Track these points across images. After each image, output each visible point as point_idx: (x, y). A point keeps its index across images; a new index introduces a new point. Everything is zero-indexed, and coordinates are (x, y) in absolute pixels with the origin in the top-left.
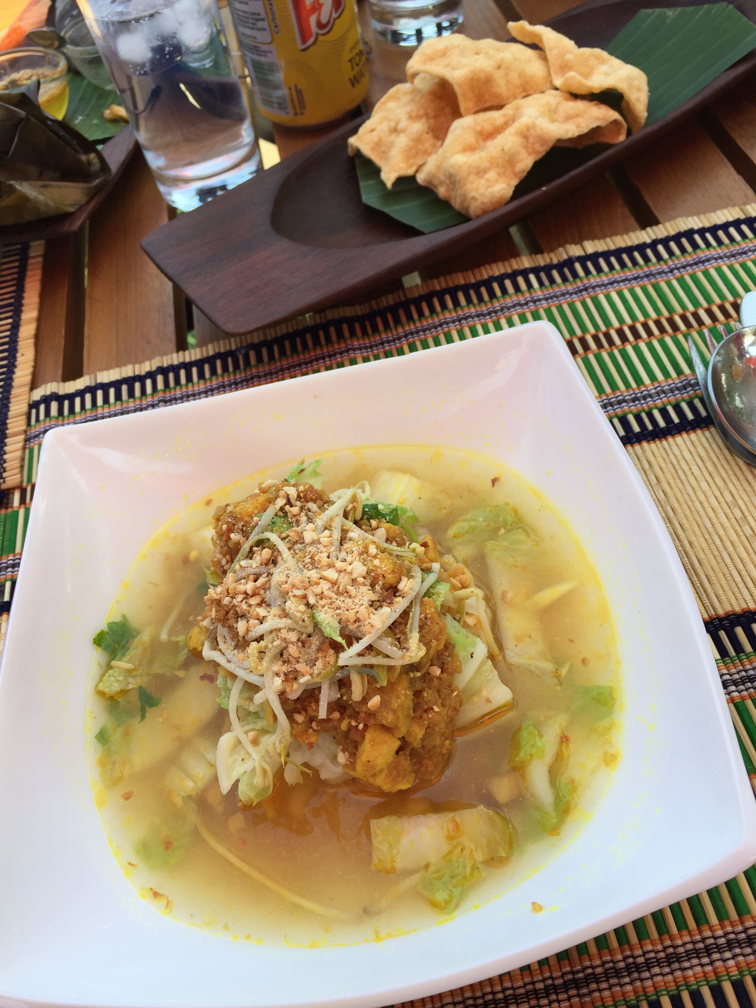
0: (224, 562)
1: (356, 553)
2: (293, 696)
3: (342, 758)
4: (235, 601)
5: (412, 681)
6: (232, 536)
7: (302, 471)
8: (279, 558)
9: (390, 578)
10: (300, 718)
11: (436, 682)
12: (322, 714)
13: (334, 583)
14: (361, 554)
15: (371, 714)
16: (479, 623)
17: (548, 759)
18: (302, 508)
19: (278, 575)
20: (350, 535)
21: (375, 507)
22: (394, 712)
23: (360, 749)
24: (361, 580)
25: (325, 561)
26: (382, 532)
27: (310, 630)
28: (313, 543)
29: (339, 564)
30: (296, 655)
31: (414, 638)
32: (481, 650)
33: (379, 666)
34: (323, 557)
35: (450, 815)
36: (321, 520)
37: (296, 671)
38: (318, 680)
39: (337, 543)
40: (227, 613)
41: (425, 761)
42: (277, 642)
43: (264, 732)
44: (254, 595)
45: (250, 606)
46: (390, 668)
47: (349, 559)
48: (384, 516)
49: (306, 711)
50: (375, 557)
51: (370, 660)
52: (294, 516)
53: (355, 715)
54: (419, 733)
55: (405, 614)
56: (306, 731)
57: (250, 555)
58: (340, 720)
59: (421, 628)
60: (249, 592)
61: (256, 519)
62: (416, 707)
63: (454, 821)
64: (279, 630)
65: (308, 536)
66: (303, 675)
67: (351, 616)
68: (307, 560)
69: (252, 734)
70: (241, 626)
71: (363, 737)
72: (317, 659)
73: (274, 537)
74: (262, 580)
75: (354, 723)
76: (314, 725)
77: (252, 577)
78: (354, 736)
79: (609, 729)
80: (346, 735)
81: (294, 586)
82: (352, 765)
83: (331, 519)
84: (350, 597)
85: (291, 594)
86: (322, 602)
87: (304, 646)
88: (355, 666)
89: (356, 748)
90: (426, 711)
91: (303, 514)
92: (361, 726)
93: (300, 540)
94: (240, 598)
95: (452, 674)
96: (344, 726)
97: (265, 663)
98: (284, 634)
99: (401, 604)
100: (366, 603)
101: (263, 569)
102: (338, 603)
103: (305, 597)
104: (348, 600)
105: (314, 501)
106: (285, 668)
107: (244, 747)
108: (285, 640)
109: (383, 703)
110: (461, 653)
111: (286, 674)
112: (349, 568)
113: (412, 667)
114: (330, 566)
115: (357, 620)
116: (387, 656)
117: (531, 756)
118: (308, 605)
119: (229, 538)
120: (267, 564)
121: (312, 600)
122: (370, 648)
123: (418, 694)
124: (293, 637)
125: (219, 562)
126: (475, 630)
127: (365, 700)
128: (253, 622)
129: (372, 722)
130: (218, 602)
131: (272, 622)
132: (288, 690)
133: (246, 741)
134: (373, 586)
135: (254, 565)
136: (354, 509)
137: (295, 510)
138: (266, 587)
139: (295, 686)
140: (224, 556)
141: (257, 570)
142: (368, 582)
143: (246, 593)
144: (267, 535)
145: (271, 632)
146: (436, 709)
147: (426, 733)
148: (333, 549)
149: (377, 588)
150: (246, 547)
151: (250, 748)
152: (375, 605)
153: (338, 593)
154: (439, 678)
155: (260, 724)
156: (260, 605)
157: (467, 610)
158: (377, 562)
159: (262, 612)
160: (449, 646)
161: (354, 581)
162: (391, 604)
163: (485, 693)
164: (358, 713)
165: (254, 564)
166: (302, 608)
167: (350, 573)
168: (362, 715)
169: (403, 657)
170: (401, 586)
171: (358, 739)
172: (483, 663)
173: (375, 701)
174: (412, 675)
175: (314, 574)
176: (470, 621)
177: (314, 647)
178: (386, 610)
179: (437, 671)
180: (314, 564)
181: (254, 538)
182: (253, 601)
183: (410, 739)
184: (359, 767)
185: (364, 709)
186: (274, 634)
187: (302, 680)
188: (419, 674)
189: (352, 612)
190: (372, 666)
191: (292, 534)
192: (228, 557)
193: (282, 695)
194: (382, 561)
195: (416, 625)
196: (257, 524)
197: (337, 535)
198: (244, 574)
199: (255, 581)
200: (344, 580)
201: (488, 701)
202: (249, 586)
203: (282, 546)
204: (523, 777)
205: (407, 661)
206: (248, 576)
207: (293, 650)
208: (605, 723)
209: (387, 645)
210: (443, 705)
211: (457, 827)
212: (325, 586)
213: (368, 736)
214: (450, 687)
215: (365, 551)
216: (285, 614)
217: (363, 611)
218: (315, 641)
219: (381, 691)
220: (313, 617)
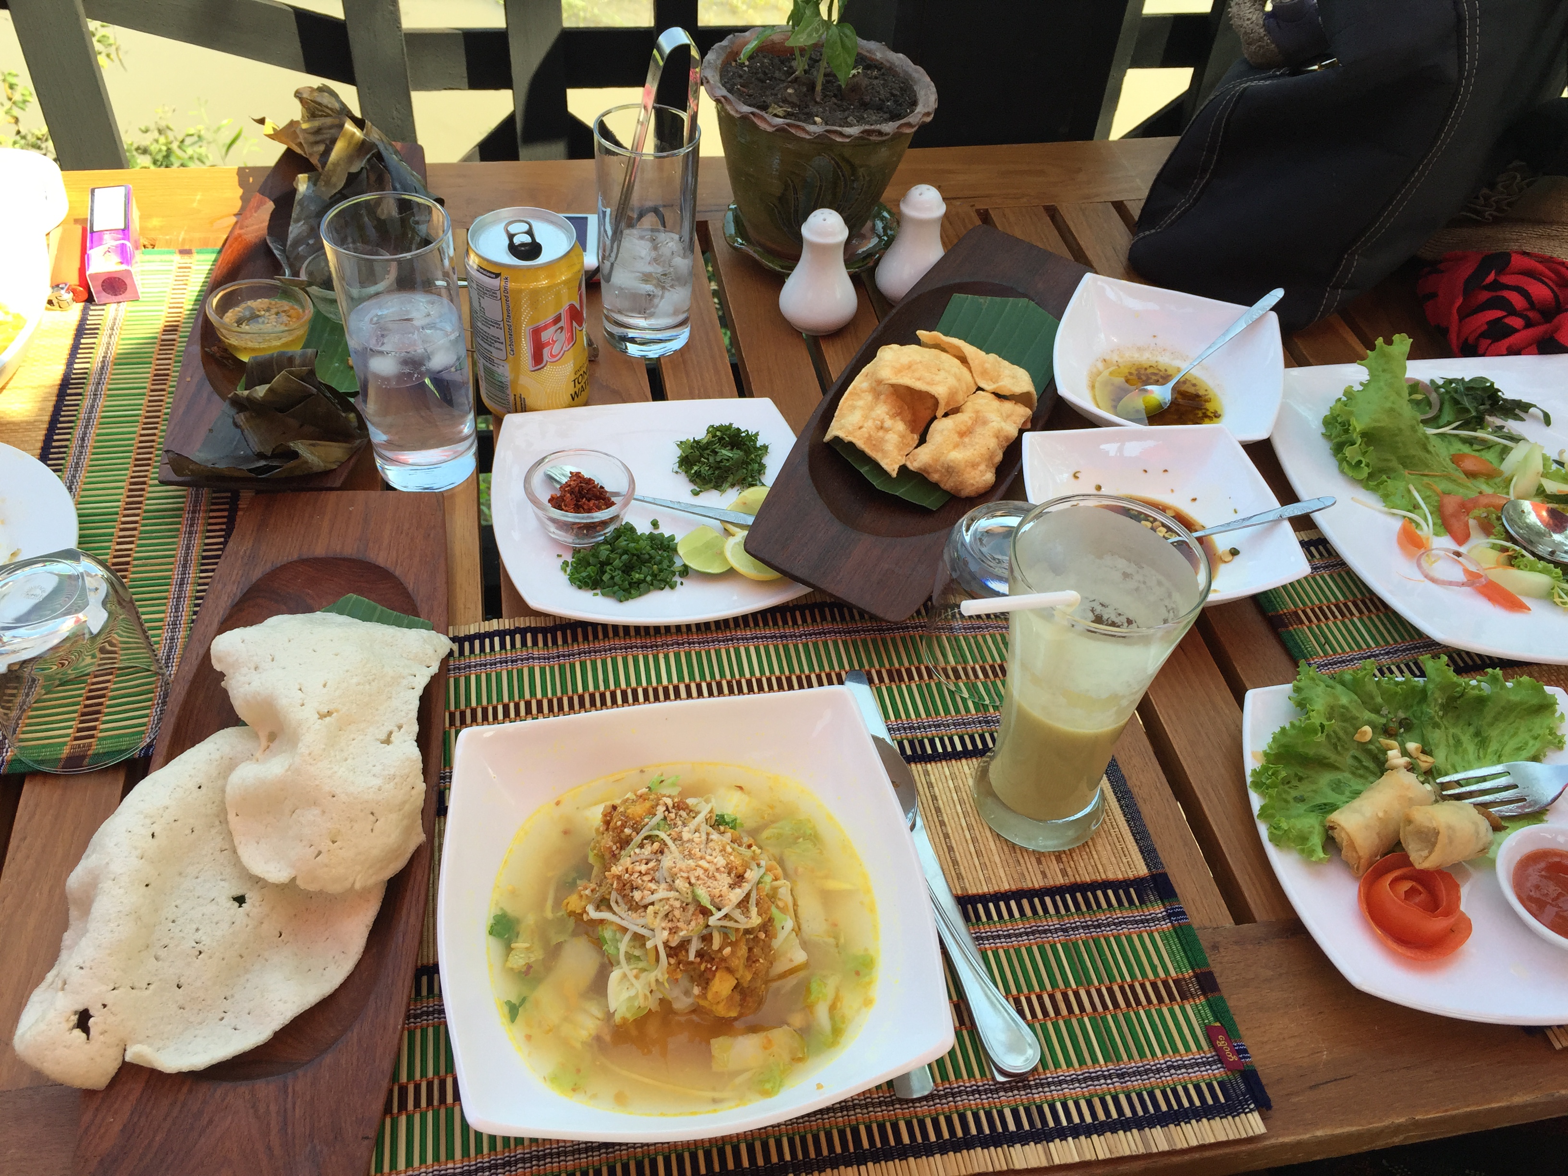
0: (614, 848)
1: (717, 850)
2: (673, 944)
3: (696, 990)
4: (632, 877)
5: (748, 940)
6: (626, 830)
7: (662, 781)
8: (666, 850)
9: (740, 870)
10: (672, 961)
11: (761, 943)
12: (692, 956)
13: (706, 870)
14: (721, 851)
15: (724, 960)
16: (786, 905)
17: (829, 1002)
18: (676, 814)
19: (667, 861)
20: (712, 837)
21: (722, 817)
22: (738, 958)
23: (711, 984)
24: (722, 869)
25: (699, 854)
26: (728, 835)
27: (690, 900)
28: (688, 841)
29: (708, 857)
30: (678, 917)
31: (754, 910)
32: (789, 924)
33: (730, 928)
34: (696, 851)
35: (764, 1034)
36: (693, 824)
37: (677, 927)
38: (691, 934)
39: (704, 842)
40: (624, 885)
41: (748, 998)
42: (667, 907)
43: (644, 970)
44: (646, 874)
45: (643, 881)
46: (737, 930)
47: (714, 854)
48: (727, 824)
49: (677, 956)
50: (731, 854)
51: (725, 923)
52: (672, 820)
53: (712, 960)
54: (749, 977)
55: (748, 895)
56: (675, 970)
57: (641, 846)
58: (700, 963)
59: (757, 905)
60: (643, 872)
61: (646, 820)
62: (748, 959)
63: (767, 1037)
64: (668, 899)
65: (686, 836)
66: (682, 930)
67: (717, 892)
68: (686, 853)
69: (635, 971)
70: (637, 895)
71: (714, 976)
72: (691, 920)
73: (663, 835)
74: (651, 864)
75: (709, 966)
76: (681, 966)
77: (644, 861)
78: (708, 975)
79: (870, 983)
80: (702, 974)
81: (681, 870)
82: (704, 996)
83: (699, 825)
84: (716, 880)
85: (679, 875)
86: (699, 882)
87: (684, 911)
88: (716, 927)
89: (707, 983)
90: (754, 962)
91: (678, 819)
92: (714, 968)
93: (681, 839)
94: (636, 875)
95: (771, 939)
96: (703, 967)
97: (658, 920)
98: (672, 902)
99: (746, 887)
100: (727, 886)
101: (653, 857)
102: (709, 884)
103: (688, 878)
104: (715, 882)
105: (684, 810)
106: (670, 925)
107: (629, 980)
108: (671, 906)
109: (733, 953)
110: (777, 924)
111: (670, 929)
112: (715, 860)
113: (747, 931)
114: (701, 858)
115: (721, 896)
116: (736, 921)
117: (819, 998)
118: (690, 883)
119: (622, 831)
120: (656, 853)
121: (693, 881)
122: (726, 916)
123: (750, 950)
124: (677, 904)
125: (610, 848)
126: (783, 910)
127: (720, 950)
128: (646, 892)
129: (723, 965)
130: (619, 878)
131: (662, 893)
132: (670, 939)
133: (631, 974)
134: (729, 874)
135: (646, 853)
136: (711, 817)
137: (673, 815)
138: (655, 869)
139: (676, 937)
140: (615, 843)
141: (649, 857)
142: (727, 871)
143: (640, 872)
144: (656, 832)
145: (661, 900)
146: (761, 961)
147: (753, 978)
148: (702, 846)
149: (733, 875)
150: (638, 839)
151: (634, 980)
152: (732, 887)
153: (708, 877)
154: (764, 941)
155: (641, 965)
156: (651, 881)
157: (779, 896)
158: (732, 858)
159: (653, 886)
160: (771, 920)
161: (718, 869)
162: (740, 887)
163: (789, 955)
164: (714, 959)
165: (647, 851)
166: (687, 885)
167: (716, 864)
168: (717, 960)
169: (747, 923)
170: (746, 875)
171: (710, 977)
172: (789, 934)
173: (727, 951)
174: (748, 936)
175: (691, 863)
176: (781, 904)
177: (691, 912)
178: (738, 891)
179: (762, 935)
180: (691, 856)
181: (644, 833)
182: (646, 878)
183: (741, 981)
184: (710, 996)
185: (719, 955)
186: (664, 902)
187: (682, 934)
188: (752, 936)
189: (718, 890)
190: (726, 927)
191: (673, 833)
192: (618, 845)
193: (666, 944)
194: (735, 857)
195: (754, 903)
196: (647, 824)
197: (704, 837)
198: (638, 859)
199: (647, 864)
200: (712, 868)
201: (791, 960)
202: (643, 868)
203: (669, 842)
204: (812, 1013)
205: (748, 926)
206: (642, 860)
207: (677, 913)
208: (867, 979)
209: (737, 914)
210: (765, 959)
211: (769, 1041)
212: (700, 872)
213: (718, 975)
214: (769, 947)
215: (723, 850)
216: (671, 888)
217: (725, 889)
218: (691, 909)
219: (731, 944)
220: (693, 892)
